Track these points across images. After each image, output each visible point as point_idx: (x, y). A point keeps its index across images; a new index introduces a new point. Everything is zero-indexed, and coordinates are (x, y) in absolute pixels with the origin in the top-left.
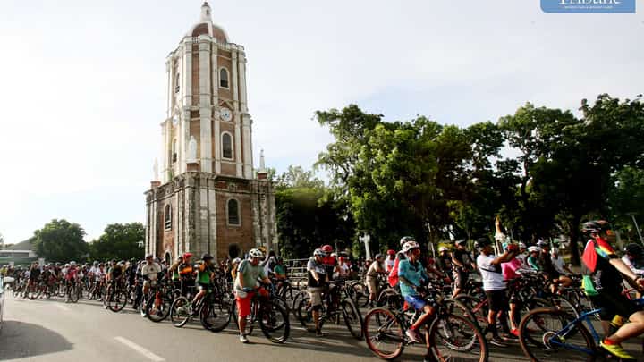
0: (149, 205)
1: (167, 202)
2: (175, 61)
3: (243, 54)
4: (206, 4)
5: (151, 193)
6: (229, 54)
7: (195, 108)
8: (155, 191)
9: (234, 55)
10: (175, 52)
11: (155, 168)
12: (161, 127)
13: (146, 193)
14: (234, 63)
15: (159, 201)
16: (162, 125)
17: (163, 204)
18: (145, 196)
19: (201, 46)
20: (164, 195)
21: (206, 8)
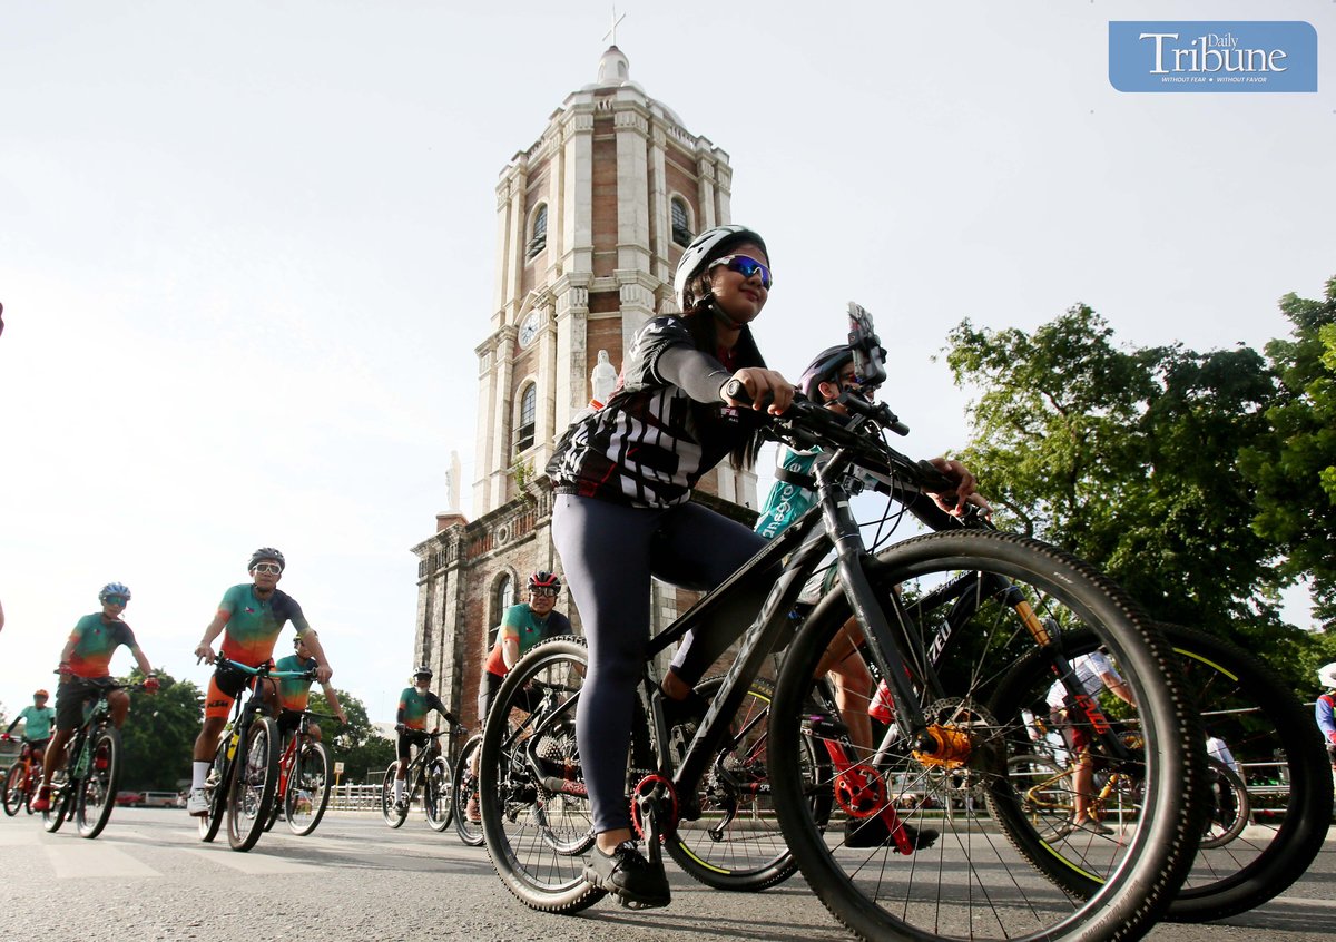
0: (430, 583)
1: (494, 567)
2: (531, 176)
3: (729, 172)
4: (614, 48)
5: (439, 547)
6: (694, 166)
7: (604, 285)
8: (456, 537)
9: (706, 168)
10: (528, 154)
11: (452, 477)
12: (475, 358)
13: (420, 548)
14: (707, 189)
15: (469, 569)
16: (482, 351)
17: (480, 577)
18: (417, 560)
19: (621, 119)
20: (487, 545)
21: (616, 58)
